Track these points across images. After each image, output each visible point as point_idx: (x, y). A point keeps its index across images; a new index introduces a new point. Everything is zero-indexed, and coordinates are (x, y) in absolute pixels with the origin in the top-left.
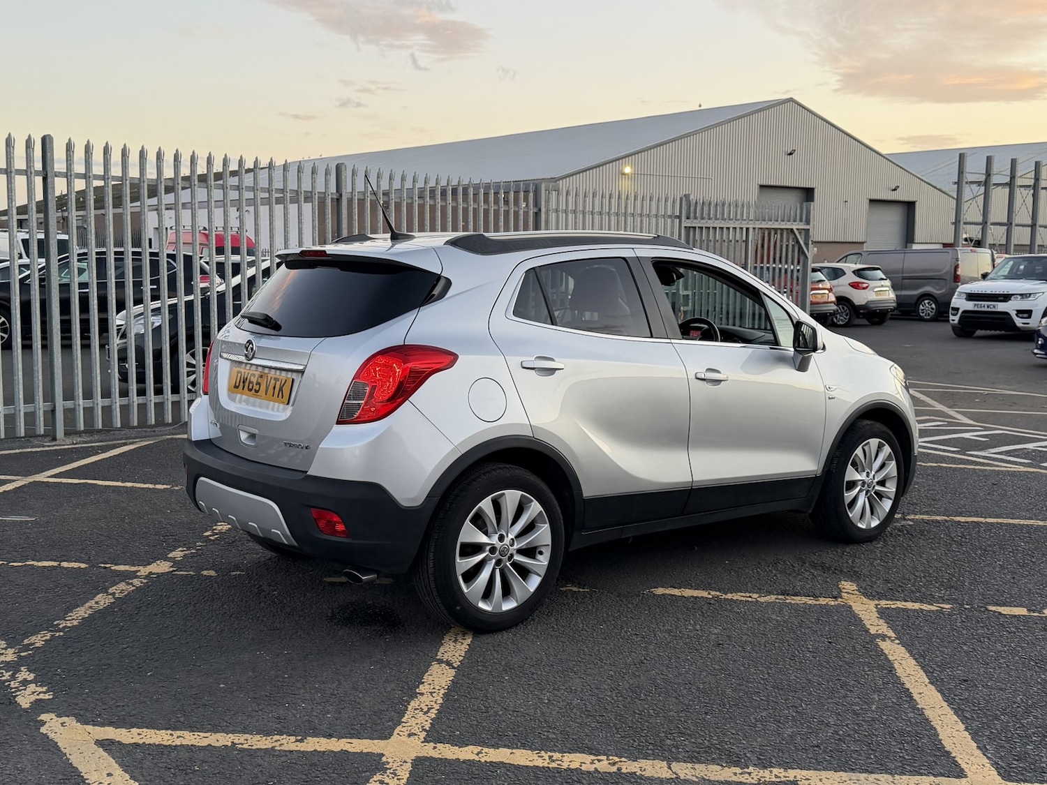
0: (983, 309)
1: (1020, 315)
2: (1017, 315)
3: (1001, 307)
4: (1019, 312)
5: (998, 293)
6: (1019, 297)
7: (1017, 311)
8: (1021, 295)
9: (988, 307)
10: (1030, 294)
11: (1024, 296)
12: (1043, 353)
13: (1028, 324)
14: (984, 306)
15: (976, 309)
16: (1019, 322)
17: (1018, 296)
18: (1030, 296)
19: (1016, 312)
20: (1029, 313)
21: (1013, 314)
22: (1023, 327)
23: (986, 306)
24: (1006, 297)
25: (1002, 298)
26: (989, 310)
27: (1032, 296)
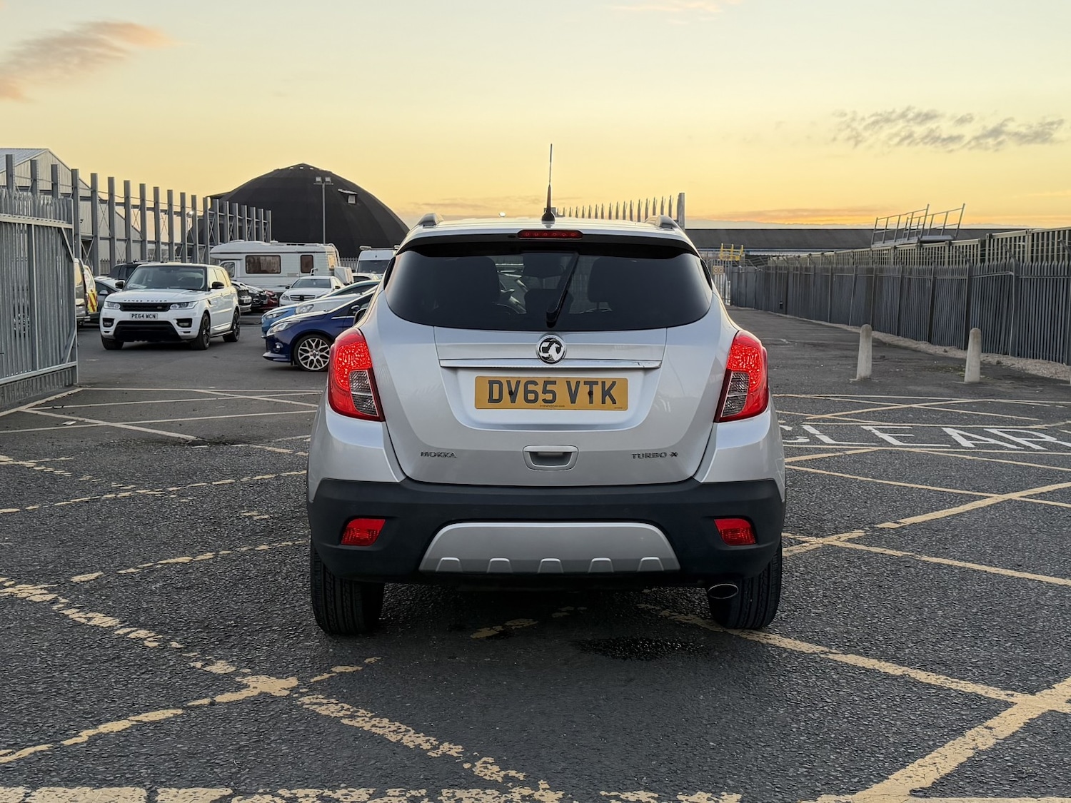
0: (142, 319)
1: (181, 324)
2: (178, 324)
3: (161, 316)
4: (180, 321)
5: (155, 302)
6: (178, 306)
7: (178, 320)
8: (178, 304)
9: (147, 317)
10: (188, 303)
11: (182, 305)
12: (284, 356)
13: (189, 332)
14: (143, 316)
15: (134, 319)
16: (180, 331)
17: (176, 305)
18: (187, 306)
19: (176, 322)
20: (188, 322)
21: (174, 323)
22: (183, 336)
23: (145, 316)
24: (165, 307)
25: (161, 308)
26: (148, 319)
27: (189, 304)
